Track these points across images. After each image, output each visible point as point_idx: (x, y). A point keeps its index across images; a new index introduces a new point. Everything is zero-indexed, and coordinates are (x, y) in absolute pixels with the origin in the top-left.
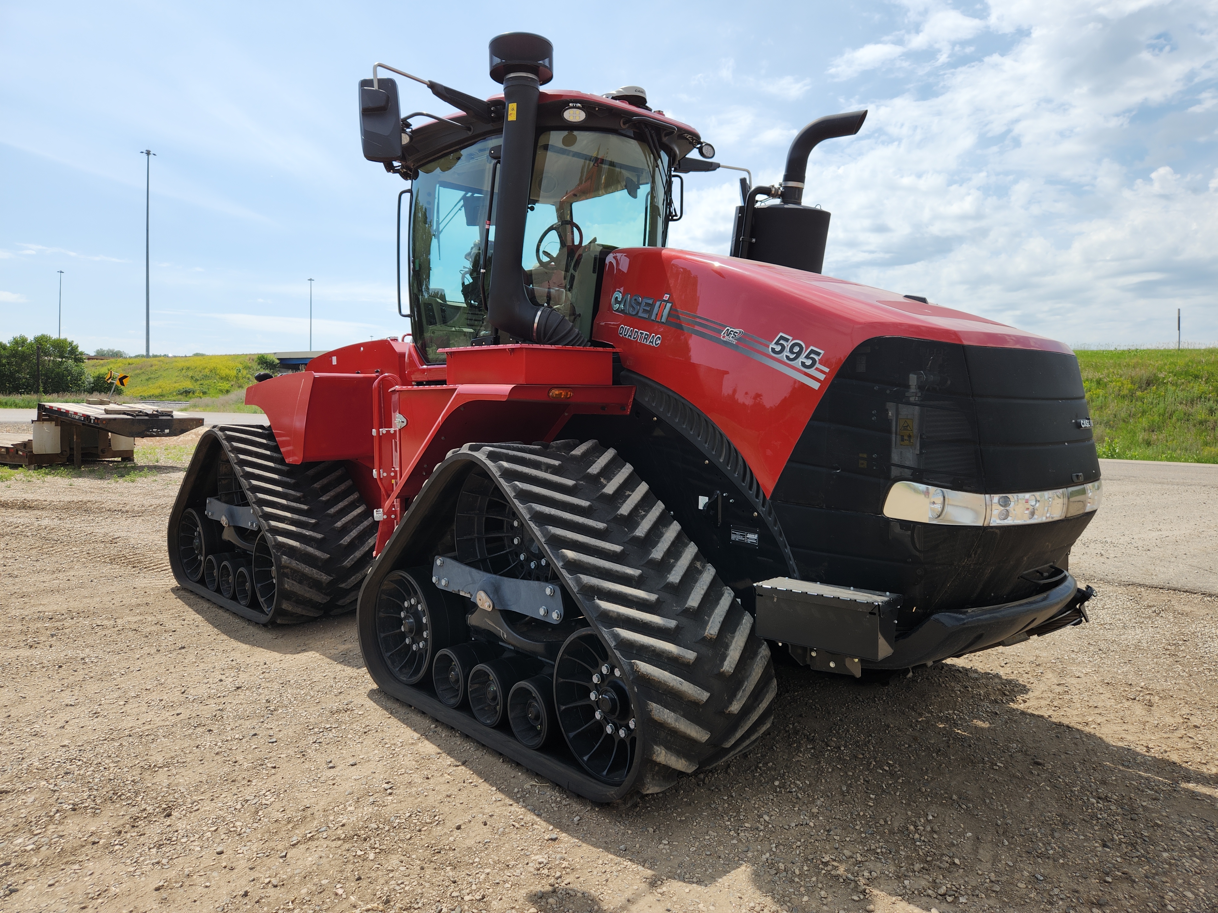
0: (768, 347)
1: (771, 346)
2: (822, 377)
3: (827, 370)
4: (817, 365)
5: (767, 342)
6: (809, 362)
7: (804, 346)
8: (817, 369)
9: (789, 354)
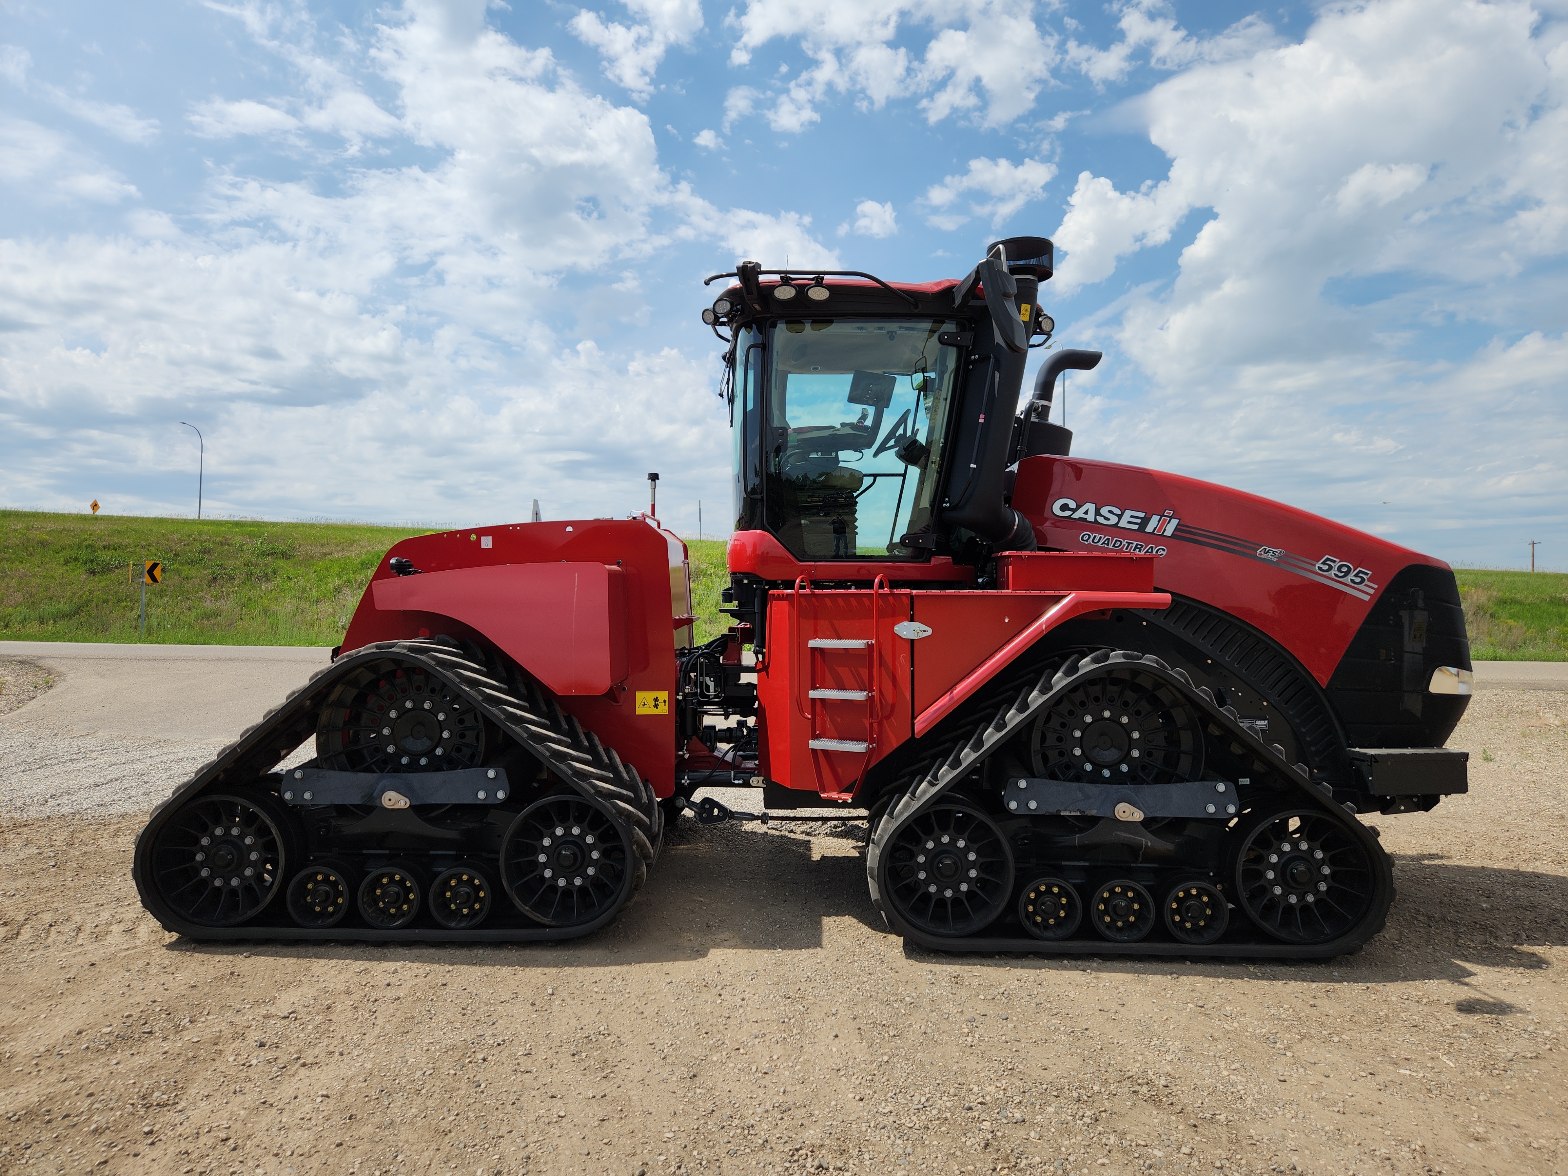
0: (1315, 565)
1: (1317, 565)
2: (1372, 591)
3: (1376, 586)
4: (1366, 582)
5: (1314, 562)
6: (1358, 580)
7: (1351, 567)
8: (1366, 585)
9: (1337, 573)
